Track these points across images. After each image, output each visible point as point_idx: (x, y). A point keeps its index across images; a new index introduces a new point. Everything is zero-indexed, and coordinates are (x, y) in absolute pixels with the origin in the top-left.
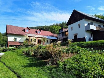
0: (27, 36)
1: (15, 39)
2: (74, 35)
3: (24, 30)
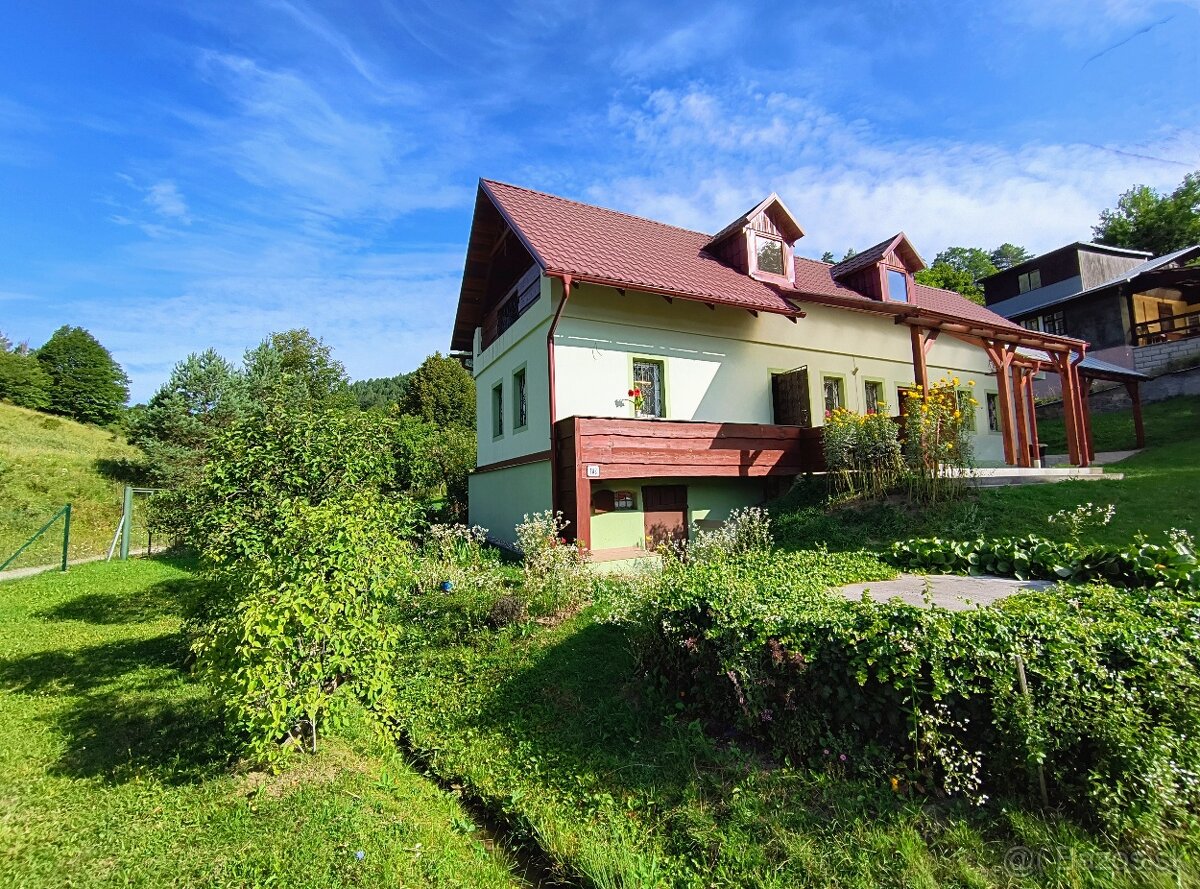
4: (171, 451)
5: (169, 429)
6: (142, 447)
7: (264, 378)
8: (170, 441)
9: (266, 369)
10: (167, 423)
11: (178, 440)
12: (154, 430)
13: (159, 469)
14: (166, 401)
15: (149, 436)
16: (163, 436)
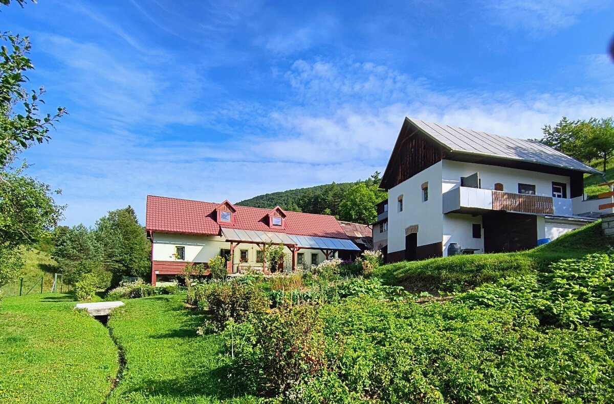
0: (223, 238)
1: (181, 252)
2: (407, 230)
3: (214, 215)
4: (67, 262)
5: (66, 254)
6: (56, 260)
7: (103, 233)
8: (66, 258)
9: (104, 229)
10: (65, 252)
11: (69, 258)
12: (61, 254)
13: (62, 268)
14: (65, 244)
15: (58, 256)
16: (63, 257)
